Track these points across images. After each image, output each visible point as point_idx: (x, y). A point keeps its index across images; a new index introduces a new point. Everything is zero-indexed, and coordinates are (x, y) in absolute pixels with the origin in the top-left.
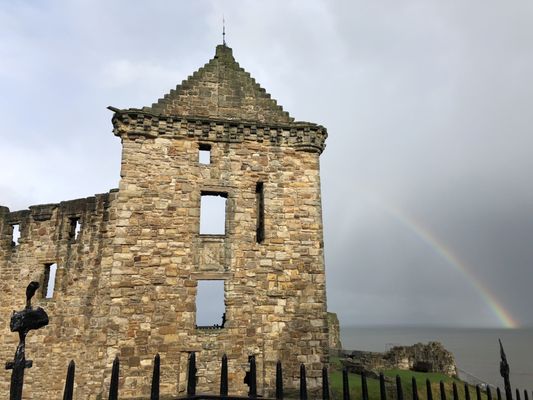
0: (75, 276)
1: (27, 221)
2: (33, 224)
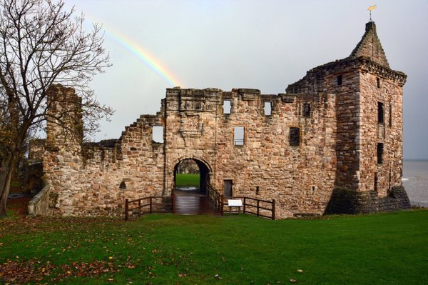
0: (311, 136)
1: (277, 101)
2: (280, 104)
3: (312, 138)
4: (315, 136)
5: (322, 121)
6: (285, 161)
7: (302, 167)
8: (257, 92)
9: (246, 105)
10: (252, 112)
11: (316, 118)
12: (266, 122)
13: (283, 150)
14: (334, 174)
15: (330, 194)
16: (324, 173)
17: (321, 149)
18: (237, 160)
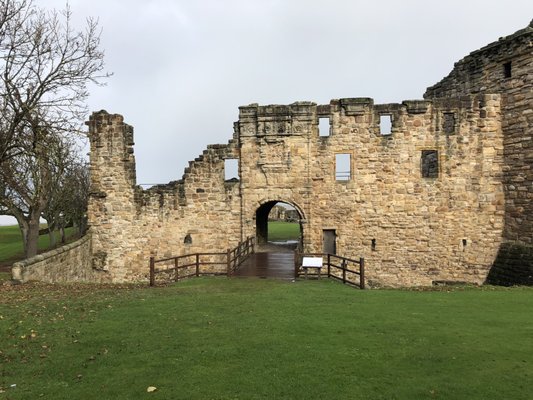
0: (457, 161)
1: (400, 113)
2: (405, 116)
3: (458, 164)
4: (465, 161)
5: (476, 137)
6: (415, 200)
7: (443, 210)
8: (368, 102)
9: (351, 121)
10: (361, 131)
11: (466, 134)
12: (384, 144)
13: (411, 184)
14: (500, 219)
15: (495, 252)
16: (482, 218)
17: (475, 181)
18: (342, 201)
